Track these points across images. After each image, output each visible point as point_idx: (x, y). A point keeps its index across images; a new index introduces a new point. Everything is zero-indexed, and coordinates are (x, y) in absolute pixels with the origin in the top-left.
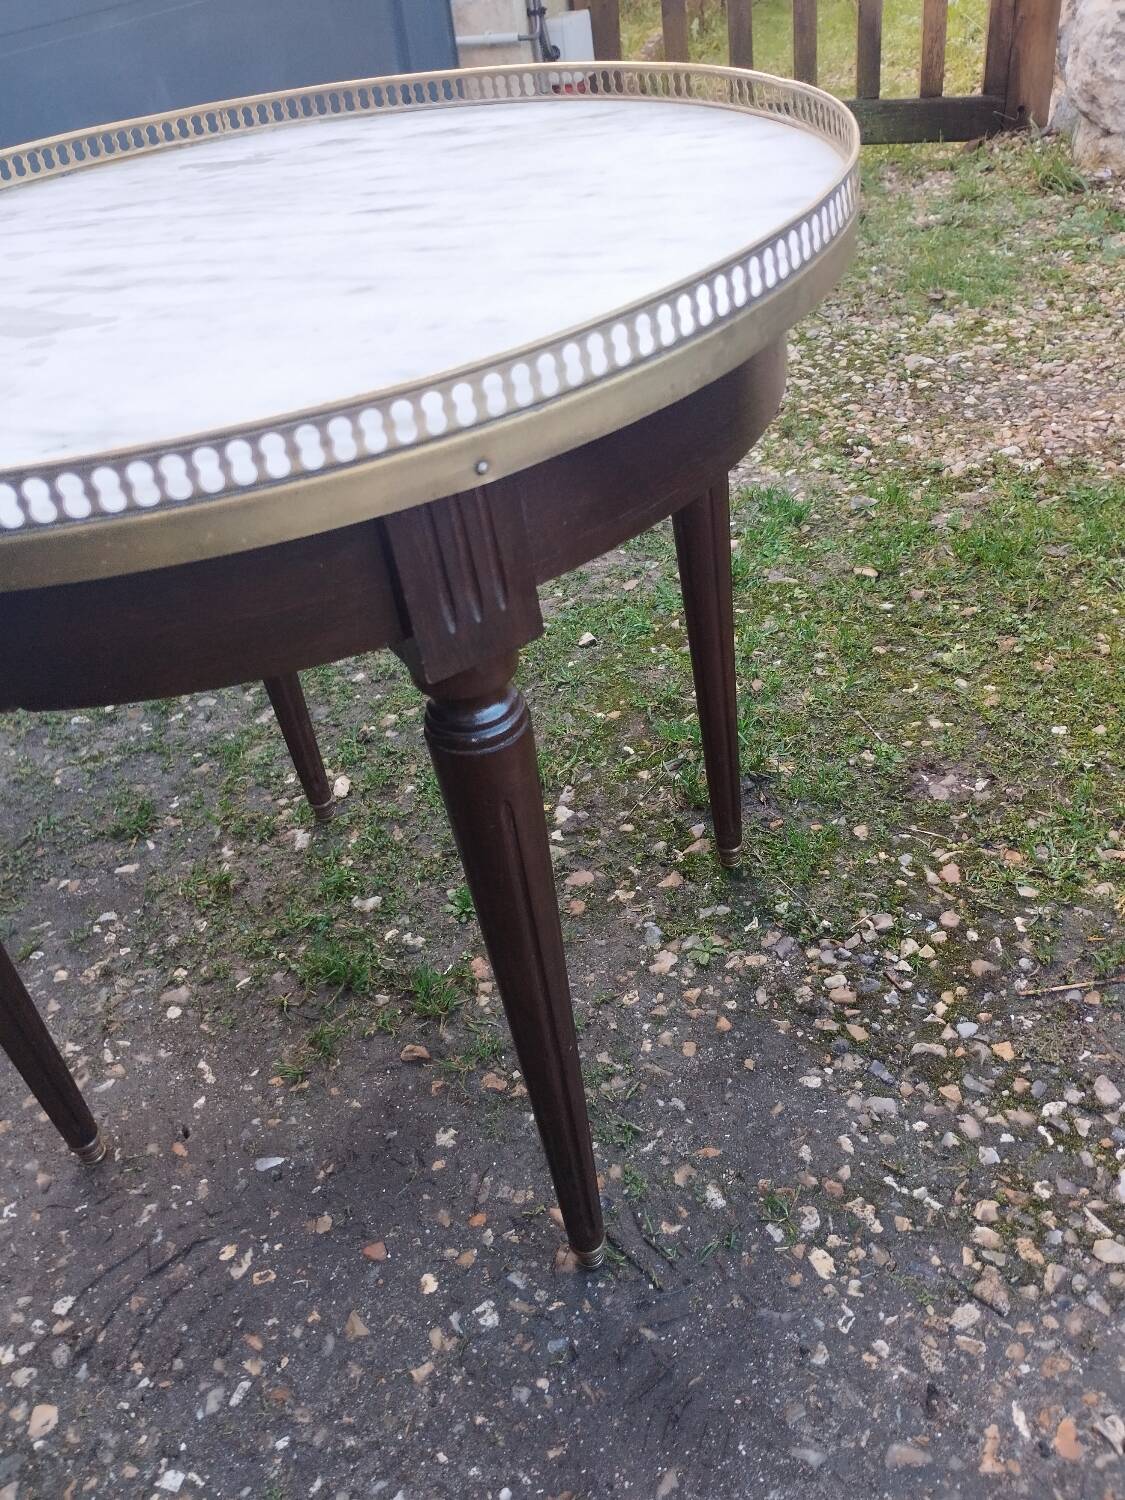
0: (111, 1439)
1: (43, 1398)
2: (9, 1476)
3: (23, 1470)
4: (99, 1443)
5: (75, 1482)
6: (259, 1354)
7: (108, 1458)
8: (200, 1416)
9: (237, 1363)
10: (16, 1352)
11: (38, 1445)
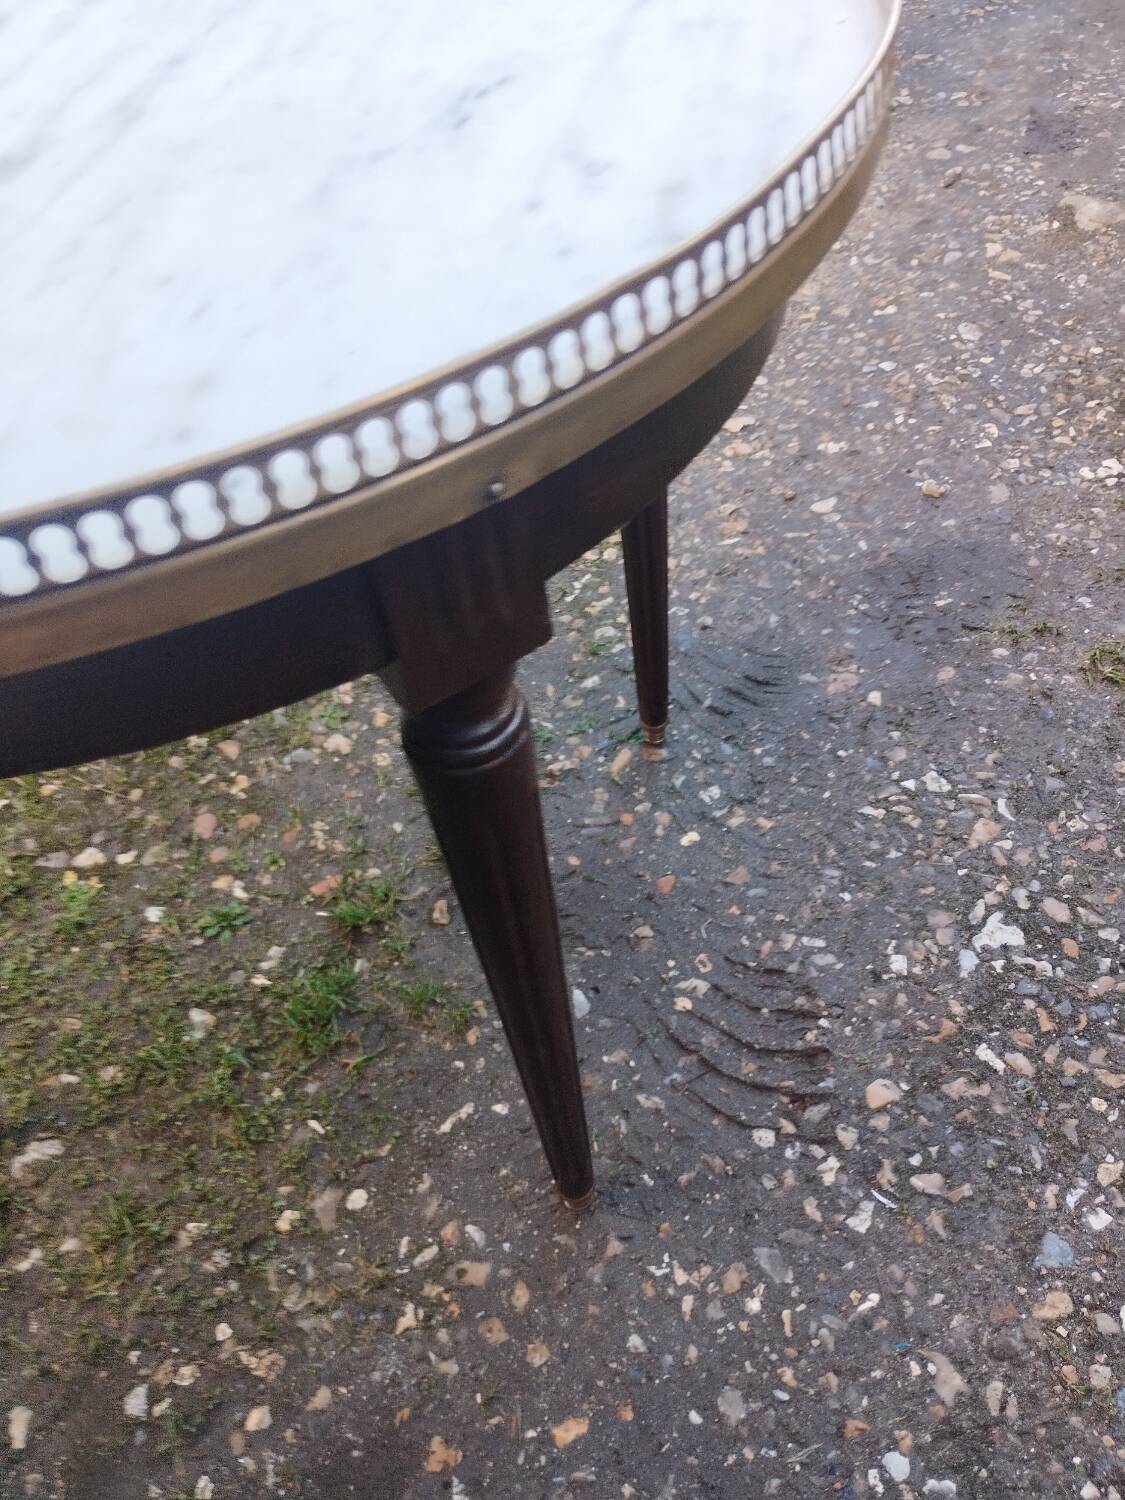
0: (880, 1027)
1: (862, 1107)
2: (939, 1099)
3: (932, 1089)
4: (886, 1037)
5: (926, 1038)
6: (776, 941)
7: (897, 1022)
8: (840, 966)
9: (788, 956)
10: (825, 1159)
11: (905, 1086)
